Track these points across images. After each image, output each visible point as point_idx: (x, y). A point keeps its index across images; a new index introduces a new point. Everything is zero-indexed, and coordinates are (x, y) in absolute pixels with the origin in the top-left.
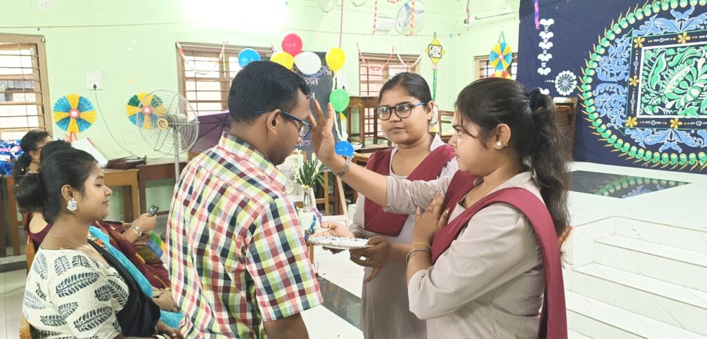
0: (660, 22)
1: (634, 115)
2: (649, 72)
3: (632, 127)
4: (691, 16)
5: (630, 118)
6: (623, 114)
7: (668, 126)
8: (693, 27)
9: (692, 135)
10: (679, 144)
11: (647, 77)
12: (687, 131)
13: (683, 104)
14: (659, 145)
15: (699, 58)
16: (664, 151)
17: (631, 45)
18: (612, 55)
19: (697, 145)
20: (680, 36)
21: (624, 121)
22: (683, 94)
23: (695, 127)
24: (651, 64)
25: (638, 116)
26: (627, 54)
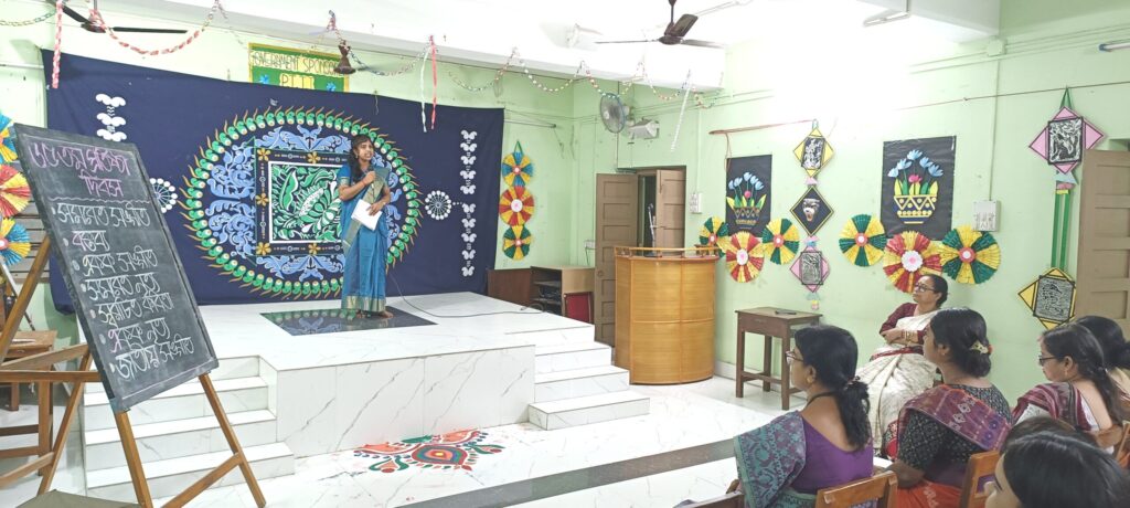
0: (287, 136)
1: (267, 240)
2: (279, 191)
3: (264, 254)
4: (318, 137)
5: (261, 244)
6: (251, 239)
7: (307, 252)
8: (321, 148)
9: (332, 260)
10: (319, 270)
11: (278, 196)
12: (327, 257)
13: (319, 227)
14: (299, 274)
15: (331, 181)
16: (305, 280)
17: (254, 156)
18: (229, 165)
19: (337, 270)
20: (309, 155)
21: (254, 248)
22: (319, 217)
23: (334, 251)
24: (282, 182)
25: (271, 241)
26: (249, 166)
